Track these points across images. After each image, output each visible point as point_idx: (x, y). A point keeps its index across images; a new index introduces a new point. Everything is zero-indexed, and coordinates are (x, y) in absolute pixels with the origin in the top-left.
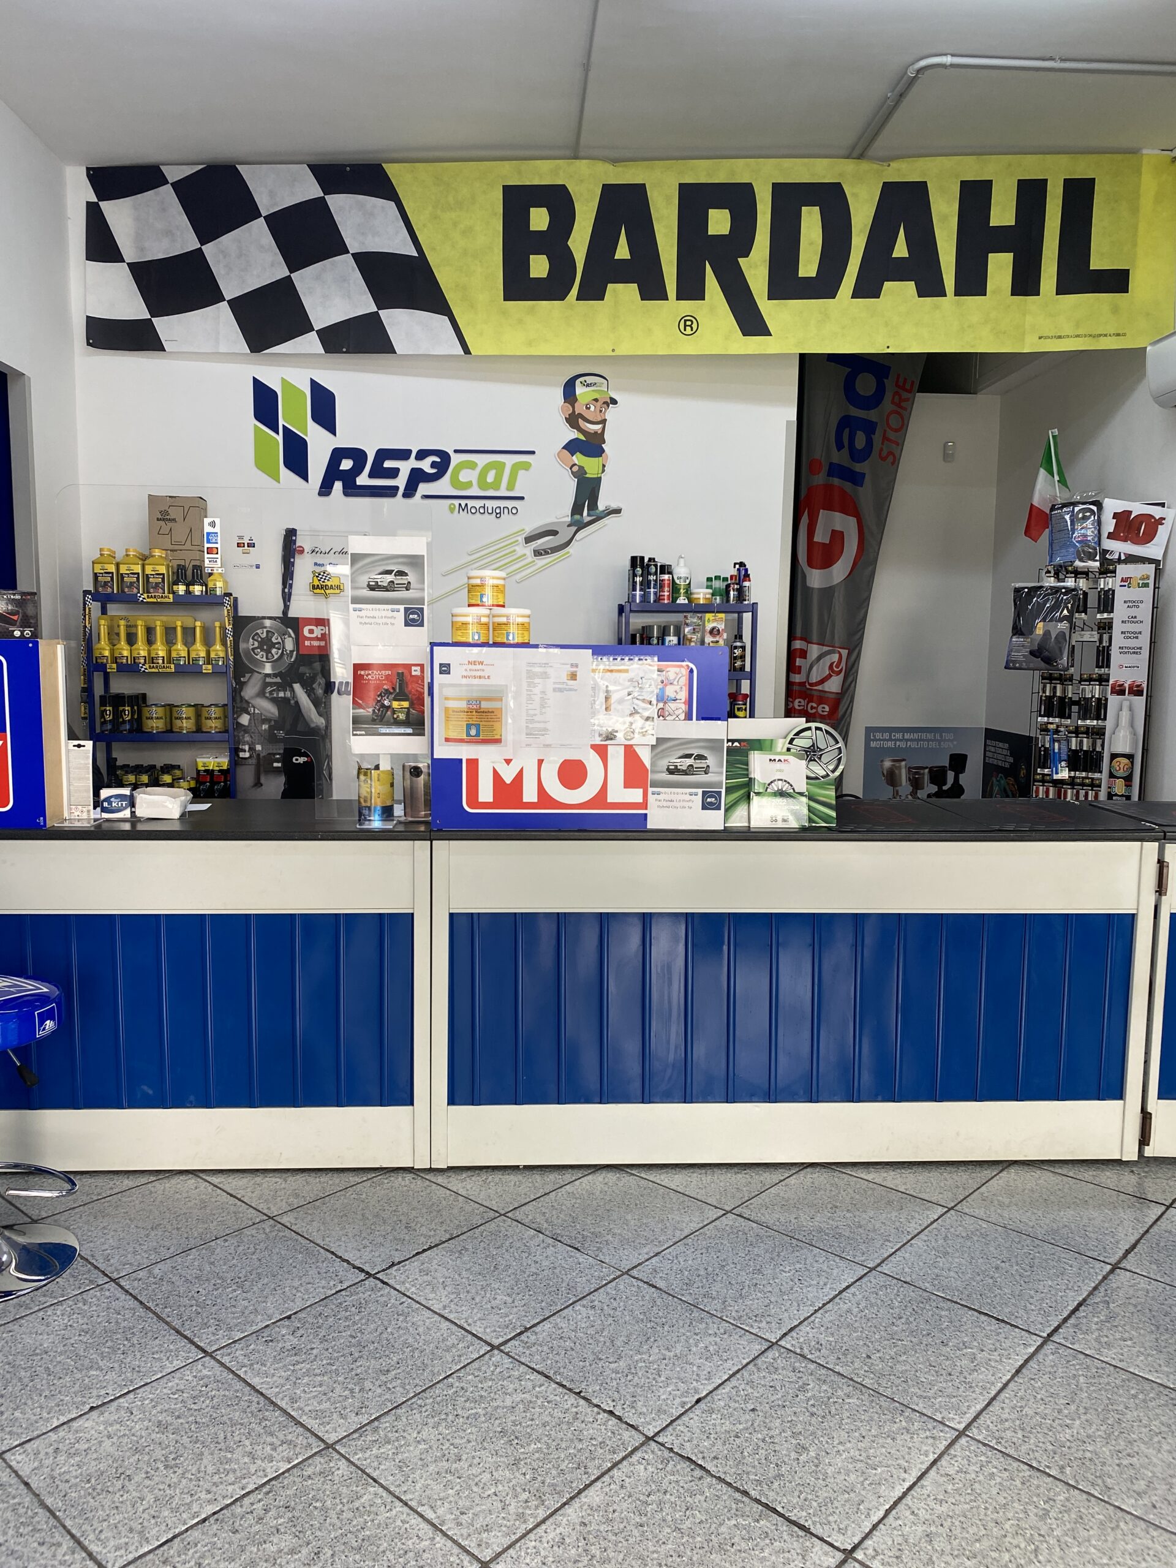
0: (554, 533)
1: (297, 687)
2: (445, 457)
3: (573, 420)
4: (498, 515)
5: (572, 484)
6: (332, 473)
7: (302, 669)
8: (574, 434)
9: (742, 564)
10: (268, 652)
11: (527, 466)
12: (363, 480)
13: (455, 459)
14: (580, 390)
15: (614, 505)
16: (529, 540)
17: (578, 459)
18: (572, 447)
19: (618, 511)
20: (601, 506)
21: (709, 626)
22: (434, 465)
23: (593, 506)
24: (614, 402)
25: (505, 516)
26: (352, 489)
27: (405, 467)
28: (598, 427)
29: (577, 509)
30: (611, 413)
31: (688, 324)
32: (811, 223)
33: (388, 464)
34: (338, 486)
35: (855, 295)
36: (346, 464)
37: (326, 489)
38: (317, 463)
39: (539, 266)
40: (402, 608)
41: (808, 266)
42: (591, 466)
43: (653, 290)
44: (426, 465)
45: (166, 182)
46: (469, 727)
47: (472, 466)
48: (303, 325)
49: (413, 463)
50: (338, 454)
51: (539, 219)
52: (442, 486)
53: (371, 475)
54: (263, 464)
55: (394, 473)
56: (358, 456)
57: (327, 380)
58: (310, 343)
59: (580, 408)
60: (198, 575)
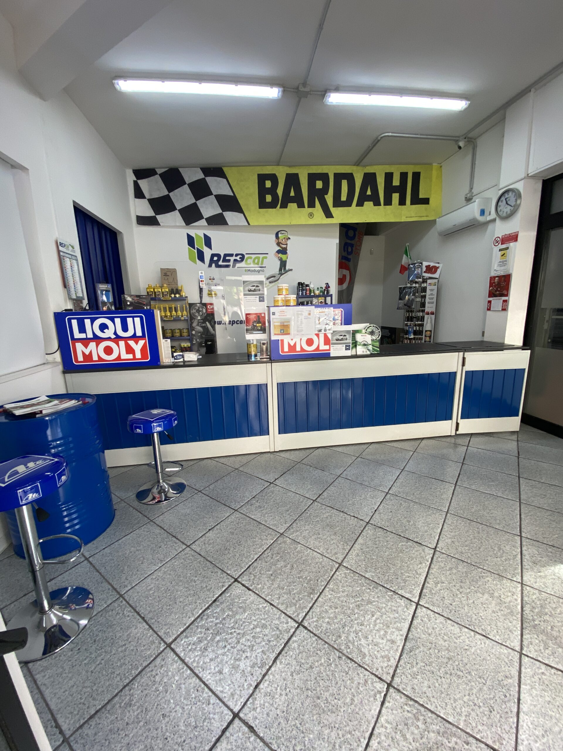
0: (274, 277)
1: (207, 323)
2: (243, 256)
3: (278, 244)
4: (259, 272)
5: (279, 263)
6: (212, 261)
7: (208, 318)
8: (279, 248)
9: (327, 284)
10: (199, 313)
11: (266, 258)
12: (220, 263)
13: (246, 256)
14: (280, 235)
15: (290, 268)
16: (268, 279)
17: (280, 255)
18: (278, 252)
19: (291, 270)
20: (287, 268)
21: (320, 301)
22: (240, 258)
23: (285, 268)
24: (289, 238)
25: (261, 272)
26: (218, 266)
27: (232, 259)
28: (285, 246)
29: (280, 270)
30: (289, 242)
31: (311, 215)
32: (345, 185)
33: (227, 258)
34: (213, 265)
35: (357, 206)
36: (215, 258)
37: (210, 266)
38: (207, 258)
39: (269, 198)
40: (258, 296)
41: (344, 198)
42: (284, 257)
43: (301, 205)
44: (238, 258)
45: (157, 174)
46: (281, 330)
47: (251, 258)
48: (201, 217)
49: (234, 258)
50: (213, 256)
51: (268, 184)
52: (243, 264)
53: (223, 261)
54: (191, 259)
55: (229, 261)
56: (218, 256)
57: (209, 233)
58: (203, 222)
59: (280, 241)
60: (178, 291)
